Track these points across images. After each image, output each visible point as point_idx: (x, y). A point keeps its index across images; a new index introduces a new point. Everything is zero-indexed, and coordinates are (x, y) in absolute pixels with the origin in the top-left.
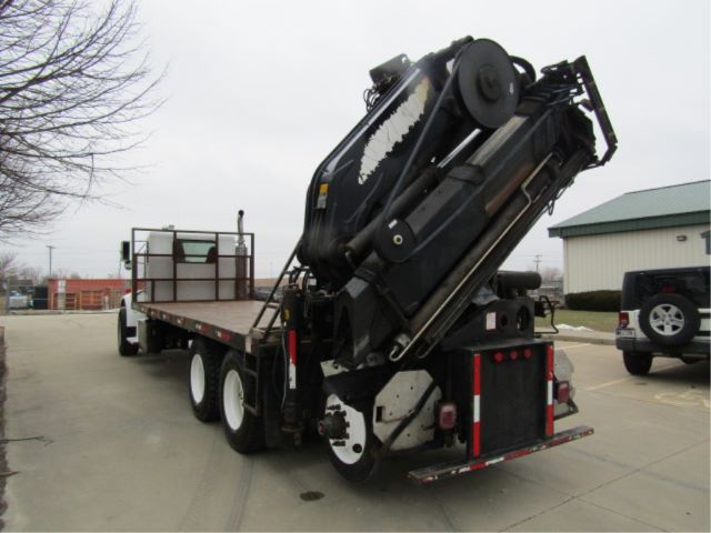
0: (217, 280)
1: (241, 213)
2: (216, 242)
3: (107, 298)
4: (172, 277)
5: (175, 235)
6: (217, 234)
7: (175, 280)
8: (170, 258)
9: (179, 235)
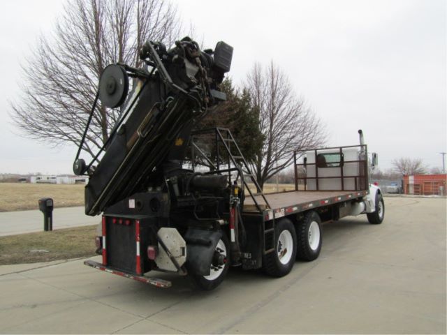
0: (342, 177)
1: (360, 132)
2: (341, 153)
3: (441, 188)
4: (315, 176)
5: (316, 153)
6: (341, 148)
7: (317, 178)
8: (314, 165)
9: (319, 152)
